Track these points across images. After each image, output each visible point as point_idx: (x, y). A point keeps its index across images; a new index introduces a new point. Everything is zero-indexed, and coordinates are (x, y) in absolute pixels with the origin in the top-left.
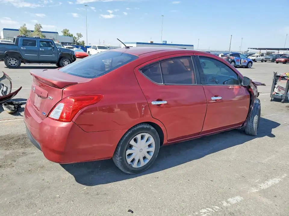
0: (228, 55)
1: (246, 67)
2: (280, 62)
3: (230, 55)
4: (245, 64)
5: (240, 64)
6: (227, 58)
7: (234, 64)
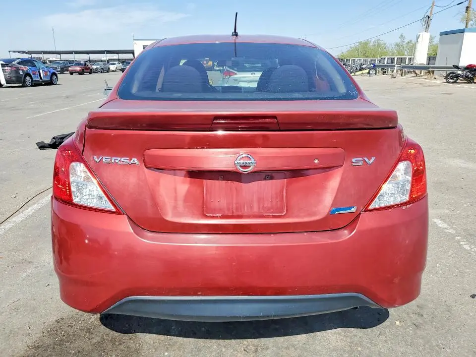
0: (14, 63)
1: (50, 83)
2: (76, 72)
3: (19, 63)
4: (48, 79)
5: (39, 79)
6: (14, 69)
7: (30, 80)
